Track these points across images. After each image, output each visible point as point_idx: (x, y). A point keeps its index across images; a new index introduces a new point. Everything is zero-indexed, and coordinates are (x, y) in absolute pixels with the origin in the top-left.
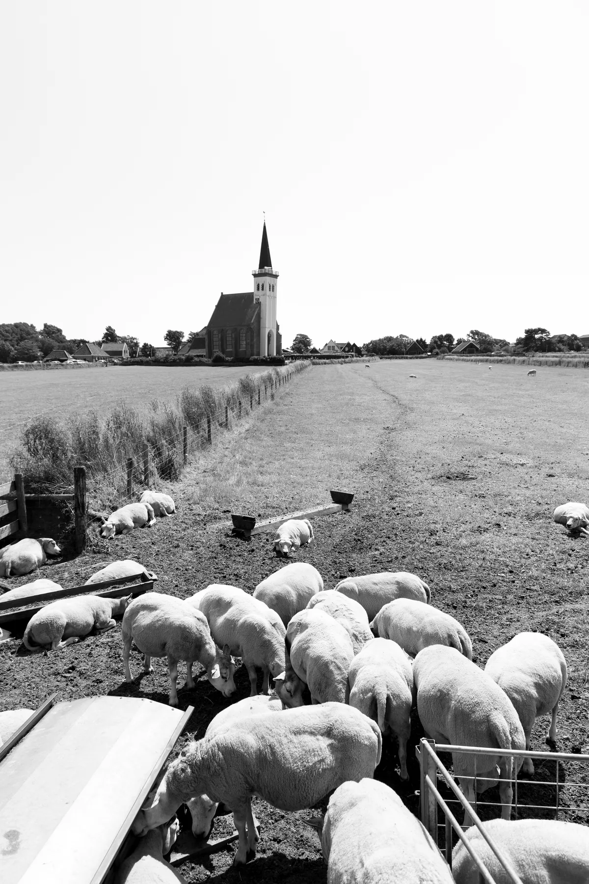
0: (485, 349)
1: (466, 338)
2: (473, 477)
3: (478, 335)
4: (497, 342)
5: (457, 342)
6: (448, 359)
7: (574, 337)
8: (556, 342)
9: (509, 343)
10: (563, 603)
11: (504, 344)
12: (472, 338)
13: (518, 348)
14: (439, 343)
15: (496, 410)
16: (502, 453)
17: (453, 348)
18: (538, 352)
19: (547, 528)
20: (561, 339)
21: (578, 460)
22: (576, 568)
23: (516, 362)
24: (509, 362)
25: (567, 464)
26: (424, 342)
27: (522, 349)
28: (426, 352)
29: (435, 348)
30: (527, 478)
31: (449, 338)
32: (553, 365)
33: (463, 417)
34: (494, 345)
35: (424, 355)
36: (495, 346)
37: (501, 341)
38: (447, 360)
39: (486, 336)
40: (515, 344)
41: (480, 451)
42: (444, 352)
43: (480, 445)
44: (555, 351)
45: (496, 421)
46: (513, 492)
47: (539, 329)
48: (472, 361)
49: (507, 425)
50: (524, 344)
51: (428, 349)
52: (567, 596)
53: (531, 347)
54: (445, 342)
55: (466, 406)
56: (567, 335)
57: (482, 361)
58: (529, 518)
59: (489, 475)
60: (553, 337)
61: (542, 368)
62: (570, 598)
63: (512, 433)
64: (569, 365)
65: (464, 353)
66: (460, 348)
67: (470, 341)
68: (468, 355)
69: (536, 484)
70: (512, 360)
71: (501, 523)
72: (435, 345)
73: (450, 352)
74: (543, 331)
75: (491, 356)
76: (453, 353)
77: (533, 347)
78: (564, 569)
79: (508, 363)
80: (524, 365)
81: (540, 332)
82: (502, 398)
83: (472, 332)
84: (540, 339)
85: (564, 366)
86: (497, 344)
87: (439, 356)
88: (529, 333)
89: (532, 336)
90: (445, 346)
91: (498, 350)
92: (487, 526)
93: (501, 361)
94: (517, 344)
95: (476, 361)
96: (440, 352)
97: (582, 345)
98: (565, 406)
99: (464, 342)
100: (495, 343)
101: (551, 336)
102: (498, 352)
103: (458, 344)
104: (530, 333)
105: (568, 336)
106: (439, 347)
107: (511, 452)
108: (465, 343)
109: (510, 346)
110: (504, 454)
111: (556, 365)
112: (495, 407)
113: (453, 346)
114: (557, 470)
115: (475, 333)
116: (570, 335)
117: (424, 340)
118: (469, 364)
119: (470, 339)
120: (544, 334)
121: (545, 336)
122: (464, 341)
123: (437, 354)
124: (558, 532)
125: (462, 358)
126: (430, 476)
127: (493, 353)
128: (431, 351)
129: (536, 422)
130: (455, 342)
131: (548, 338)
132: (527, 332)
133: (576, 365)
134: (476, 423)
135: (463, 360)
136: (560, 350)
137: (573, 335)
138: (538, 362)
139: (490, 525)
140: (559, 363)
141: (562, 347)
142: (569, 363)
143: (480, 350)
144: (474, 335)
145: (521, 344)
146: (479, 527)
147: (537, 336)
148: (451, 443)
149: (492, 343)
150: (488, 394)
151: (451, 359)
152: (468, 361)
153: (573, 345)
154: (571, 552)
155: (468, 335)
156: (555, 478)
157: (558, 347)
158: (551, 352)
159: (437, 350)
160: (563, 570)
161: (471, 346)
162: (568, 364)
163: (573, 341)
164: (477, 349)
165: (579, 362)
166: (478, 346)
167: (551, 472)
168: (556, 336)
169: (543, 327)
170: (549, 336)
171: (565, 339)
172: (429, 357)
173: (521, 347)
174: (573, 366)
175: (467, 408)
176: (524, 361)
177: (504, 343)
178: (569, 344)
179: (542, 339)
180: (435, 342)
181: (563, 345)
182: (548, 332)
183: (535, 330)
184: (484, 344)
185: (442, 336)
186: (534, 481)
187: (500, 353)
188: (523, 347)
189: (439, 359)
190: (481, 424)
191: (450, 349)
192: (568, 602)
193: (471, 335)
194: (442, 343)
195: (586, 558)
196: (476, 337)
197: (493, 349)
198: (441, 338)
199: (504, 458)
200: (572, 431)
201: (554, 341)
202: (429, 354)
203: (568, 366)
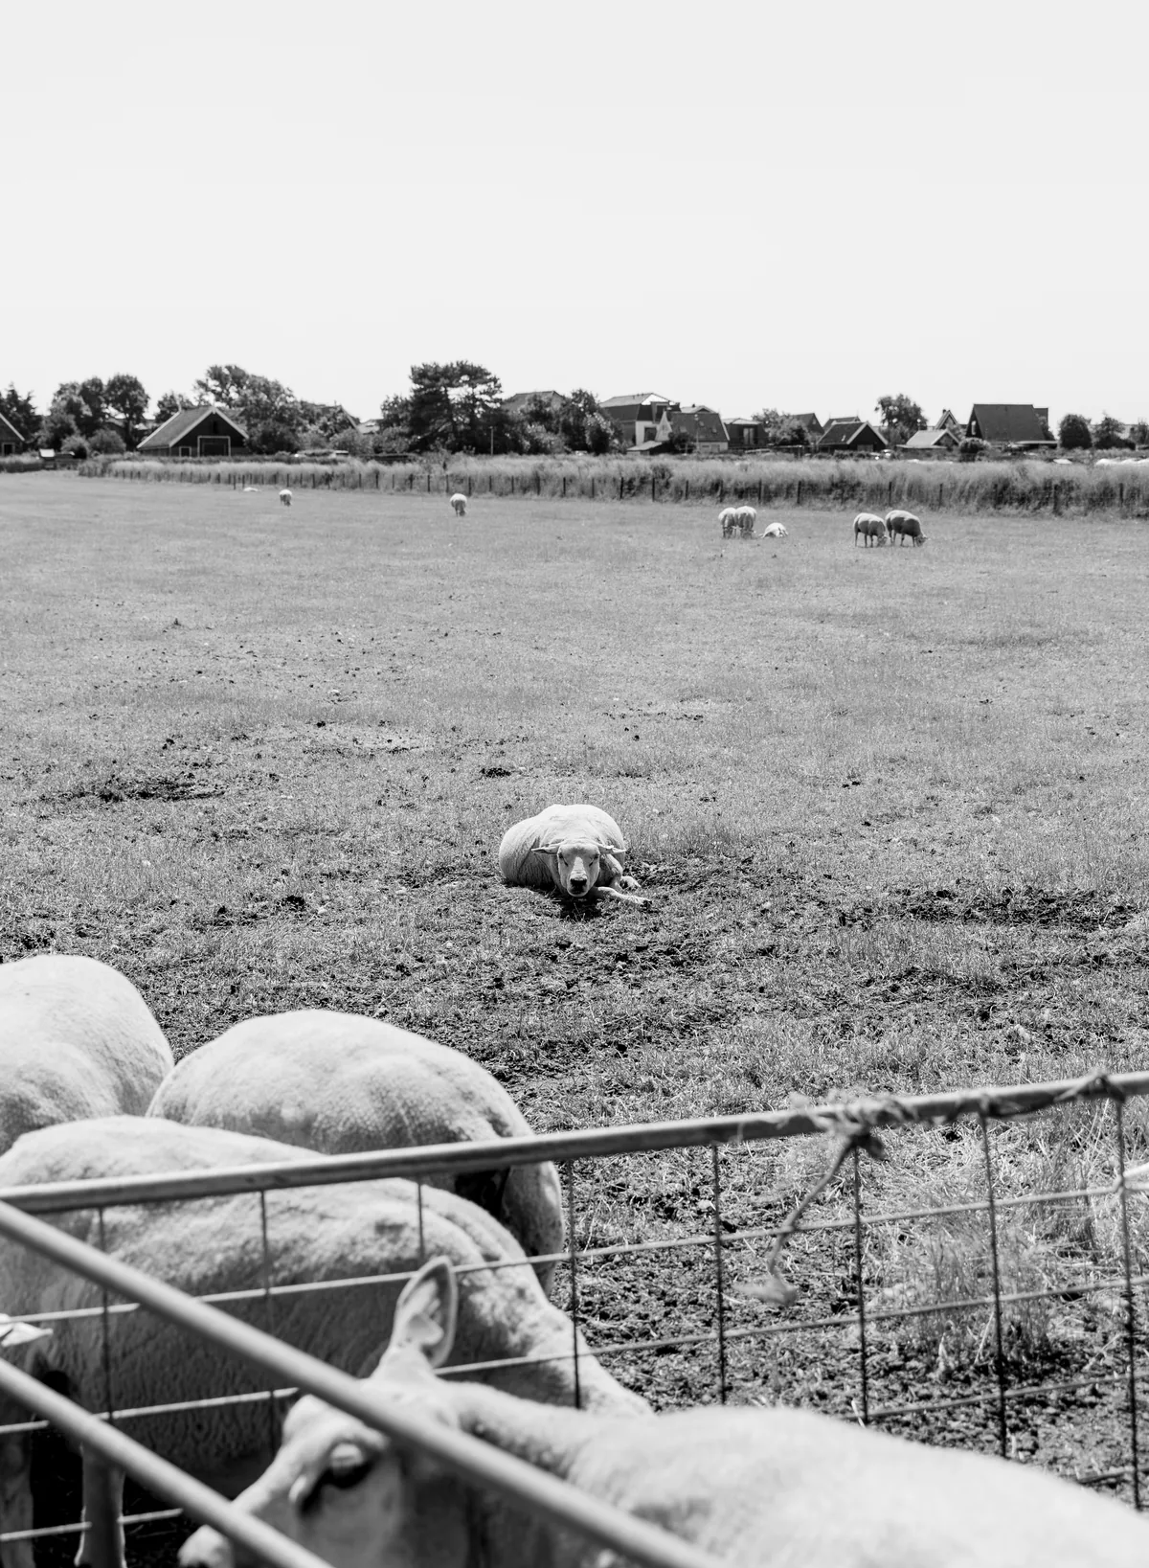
0: (267, 437)
1: (193, 397)
2: (206, 790)
3: (240, 385)
4: (310, 413)
5: (158, 410)
6: (124, 474)
7: (585, 402)
8: (522, 417)
9: (357, 421)
10: (523, 1079)
11: (338, 422)
12: (219, 397)
13: (390, 439)
14: (86, 411)
15: (304, 611)
16: (319, 725)
17: (142, 434)
18: (460, 454)
19: (475, 898)
20: (540, 410)
21: (593, 731)
22: (569, 987)
23: (382, 482)
24: (356, 484)
25: (555, 743)
26: (25, 407)
27: (406, 442)
28: (35, 447)
29: (70, 432)
30: (411, 781)
31: (126, 392)
32: (513, 491)
33: (177, 632)
34: (299, 424)
35: (26, 458)
36: (305, 430)
37: (326, 410)
38: (119, 479)
39: (271, 389)
40: (379, 422)
41: (238, 720)
42: (106, 448)
43: (239, 703)
44: (519, 450)
45: (302, 638)
46: (357, 821)
47: (464, 369)
48: (218, 479)
49: (343, 649)
50: (411, 424)
51: (43, 435)
52: (536, 1055)
53: (435, 435)
54: (111, 410)
55: (191, 601)
56: (561, 392)
57: (256, 479)
58: (410, 879)
59: (268, 781)
60: (511, 400)
61: (476, 501)
62: (549, 1062)
63: (362, 670)
64: (571, 489)
65: (185, 453)
66: (172, 431)
67: (208, 405)
68: (203, 458)
69: (441, 798)
70: (369, 475)
71: (307, 896)
72: (71, 419)
73: (131, 446)
74: (476, 375)
75: (289, 462)
76: (142, 451)
77: (444, 435)
78: (531, 994)
79: (353, 487)
80: (414, 491)
81: (465, 378)
82: (327, 578)
83: (216, 374)
84: (469, 404)
85: (553, 494)
86: (312, 422)
87: (89, 463)
88: (427, 382)
89: (437, 393)
90: (112, 426)
91: (316, 444)
92: (252, 908)
93: (328, 479)
94: (384, 424)
95: (232, 480)
96: (94, 448)
97: (611, 432)
98: (550, 596)
99: (185, 408)
100: (304, 416)
101: (504, 396)
102: (318, 451)
103: (162, 417)
104: (431, 381)
105: (563, 398)
106: (89, 426)
107: (354, 719)
108: (190, 413)
109: (362, 429)
110: (328, 726)
111: (525, 490)
112: (300, 601)
113: (140, 427)
114: (516, 758)
115: (227, 377)
116: (569, 395)
117: (22, 396)
118: (207, 491)
119: (210, 398)
120: (481, 388)
121: (485, 393)
122: (187, 407)
123: (81, 454)
124: (513, 908)
125: (179, 468)
126: (32, 794)
127: (296, 456)
128: (55, 444)
129: (448, 639)
130: (151, 412)
131: (496, 401)
132: (420, 375)
133: (591, 491)
134: (228, 646)
135: (183, 477)
136: (537, 449)
137: (580, 395)
138: (462, 481)
139: (263, 904)
140: (535, 484)
141: (546, 438)
142: (566, 482)
143: (250, 443)
144: (223, 385)
145: (398, 422)
146: (223, 910)
147: (456, 394)
148: (124, 703)
149: (292, 418)
150: (278, 569)
151: (137, 475)
152: (202, 479)
153: (580, 430)
154: (557, 951)
155: (203, 385)
156: (512, 777)
157: (530, 437)
158: (506, 453)
159: (77, 440)
160: (526, 998)
161: (214, 424)
162: (565, 486)
163: (580, 415)
164: (237, 439)
165: (603, 480)
166: (241, 429)
167: (499, 763)
168: (523, 395)
169: (474, 360)
170: (497, 396)
171: (556, 406)
172: (46, 465)
173: (401, 434)
174: (583, 492)
175: (193, 606)
176: (411, 478)
177: (340, 417)
178: (567, 429)
179: (474, 406)
180: (72, 408)
181: (549, 429)
182: (495, 380)
183: (447, 369)
184: (264, 418)
185: (96, 383)
186: (434, 790)
187: (325, 454)
188: (409, 436)
189: (90, 475)
190: (245, 650)
191: (131, 439)
192: (540, 1073)
193: (212, 384)
194: (98, 412)
195: (606, 962)
196: (234, 395)
197: (297, 438)
198: (92, 392)
199: (328, 736)
200: (574, 661)
201: (516, 412)
202: (49, 453)
203: (564, 494)
